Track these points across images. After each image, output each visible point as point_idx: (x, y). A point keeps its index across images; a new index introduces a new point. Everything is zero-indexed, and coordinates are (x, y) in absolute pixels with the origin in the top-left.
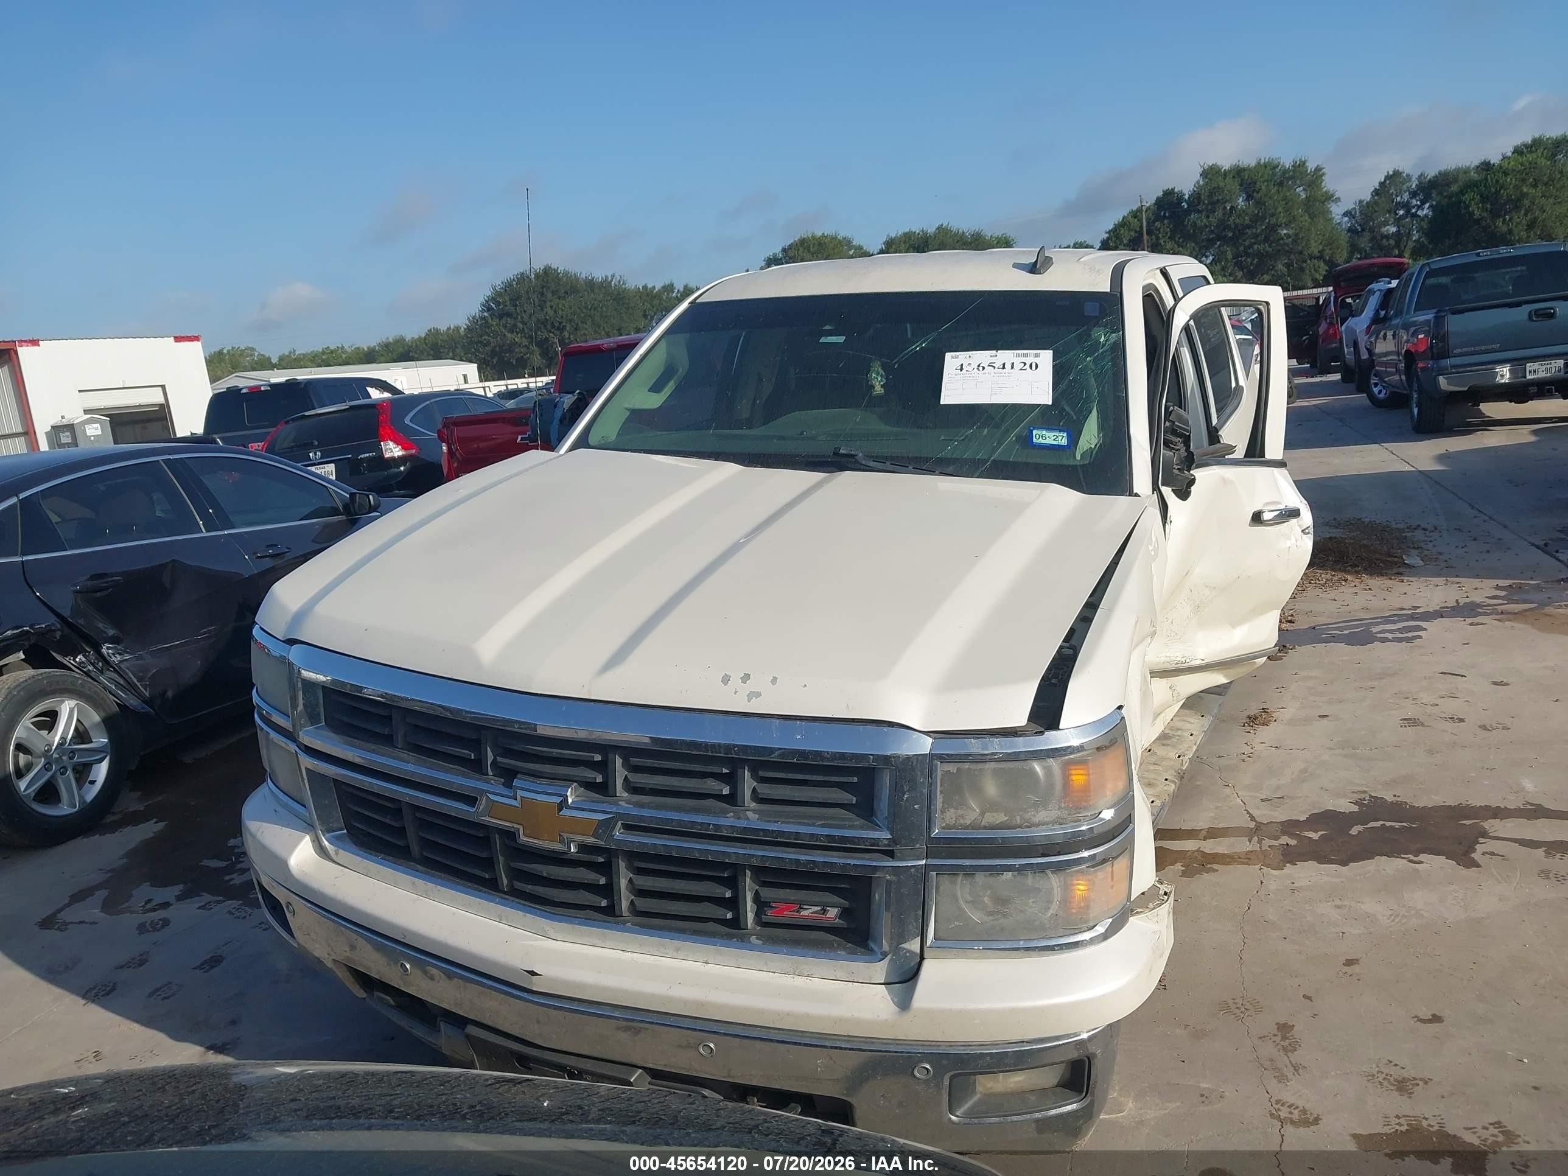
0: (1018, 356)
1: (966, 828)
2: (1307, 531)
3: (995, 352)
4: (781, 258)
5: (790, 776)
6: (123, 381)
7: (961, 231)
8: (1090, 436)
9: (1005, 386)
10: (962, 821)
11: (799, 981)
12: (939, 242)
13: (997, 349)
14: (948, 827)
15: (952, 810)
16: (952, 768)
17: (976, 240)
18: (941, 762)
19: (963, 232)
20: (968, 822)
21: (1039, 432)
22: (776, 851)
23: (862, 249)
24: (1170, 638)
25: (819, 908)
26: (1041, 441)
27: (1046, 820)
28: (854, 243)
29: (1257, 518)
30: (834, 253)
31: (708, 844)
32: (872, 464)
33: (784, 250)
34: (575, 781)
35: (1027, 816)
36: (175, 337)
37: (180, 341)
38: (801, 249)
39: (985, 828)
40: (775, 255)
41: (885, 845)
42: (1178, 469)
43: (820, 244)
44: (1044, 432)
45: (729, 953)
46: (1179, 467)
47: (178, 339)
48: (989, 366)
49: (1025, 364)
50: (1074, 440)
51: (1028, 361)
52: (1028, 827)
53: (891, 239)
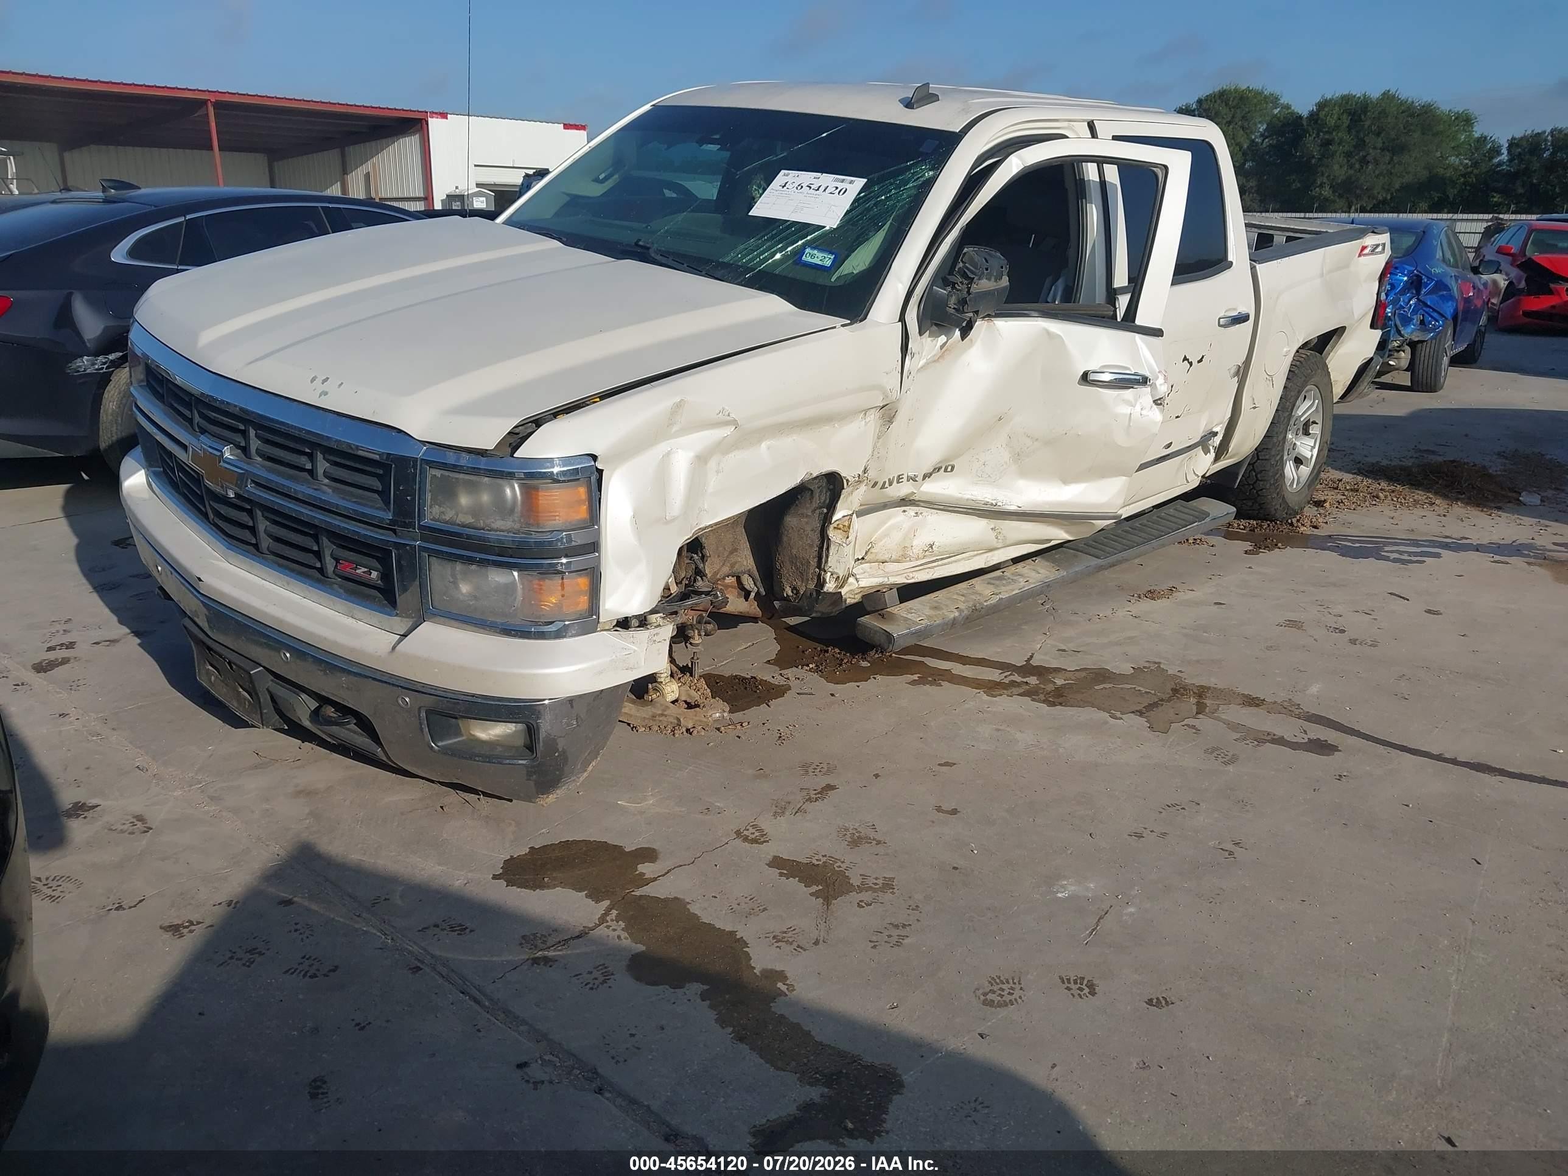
0: (836, 180)
1: (447, 522)
2: (1159, 402)
3: (820, 174)
4: (1195, 109)
5: (348, 463)
6: (514, 161)
7: (1410, 100)
8: (860, 260)
9: (808, 206)
10: (444, 517)
11: (350, 621)
12: (1380, 109)
13: (822, 172)
14: (433, 519)
15: (437, 507)
16: (438, 473)
17: (1426, 113)
18: (430, 467)
19: (1413, 102)
20: (448, 519)
21: (811, 252)
22: (330, 517)
23: (1290, 108)
24: (980, 479)
25: (366, 570)
26: (809, 259)
27: (503, 528)
28: (1282, 101)
29: (1085, 378)
30: (1255, 110)
31: (294, 504)
32: (659, 258)
33: (1200, 101)
34: (232, 444)
35: (488, 522)
36: (565, 125)
37: (568, 129)
38: (1219, 101)
39: (459, 525)
40: (1187, 106)
41: (387, 524)
42: (954, 308)
43: (1242, 98)
44: (816, 252)
45: (315, 592)
46: (956, 307)
47: (567, 126)
48: (808, 186)
49: (837, 188)
50: (838, 263)
51: (840, 186)
52: (488, 530)
53: (1326, 100)
